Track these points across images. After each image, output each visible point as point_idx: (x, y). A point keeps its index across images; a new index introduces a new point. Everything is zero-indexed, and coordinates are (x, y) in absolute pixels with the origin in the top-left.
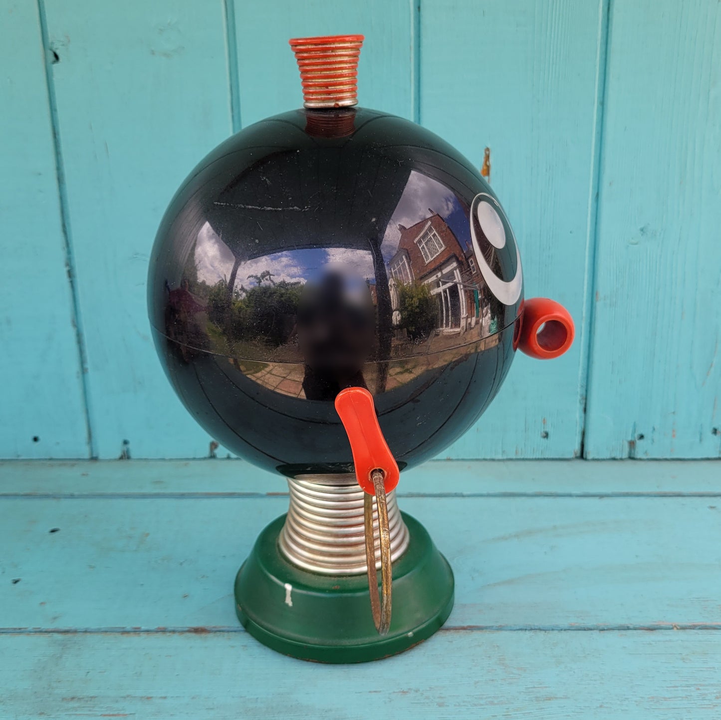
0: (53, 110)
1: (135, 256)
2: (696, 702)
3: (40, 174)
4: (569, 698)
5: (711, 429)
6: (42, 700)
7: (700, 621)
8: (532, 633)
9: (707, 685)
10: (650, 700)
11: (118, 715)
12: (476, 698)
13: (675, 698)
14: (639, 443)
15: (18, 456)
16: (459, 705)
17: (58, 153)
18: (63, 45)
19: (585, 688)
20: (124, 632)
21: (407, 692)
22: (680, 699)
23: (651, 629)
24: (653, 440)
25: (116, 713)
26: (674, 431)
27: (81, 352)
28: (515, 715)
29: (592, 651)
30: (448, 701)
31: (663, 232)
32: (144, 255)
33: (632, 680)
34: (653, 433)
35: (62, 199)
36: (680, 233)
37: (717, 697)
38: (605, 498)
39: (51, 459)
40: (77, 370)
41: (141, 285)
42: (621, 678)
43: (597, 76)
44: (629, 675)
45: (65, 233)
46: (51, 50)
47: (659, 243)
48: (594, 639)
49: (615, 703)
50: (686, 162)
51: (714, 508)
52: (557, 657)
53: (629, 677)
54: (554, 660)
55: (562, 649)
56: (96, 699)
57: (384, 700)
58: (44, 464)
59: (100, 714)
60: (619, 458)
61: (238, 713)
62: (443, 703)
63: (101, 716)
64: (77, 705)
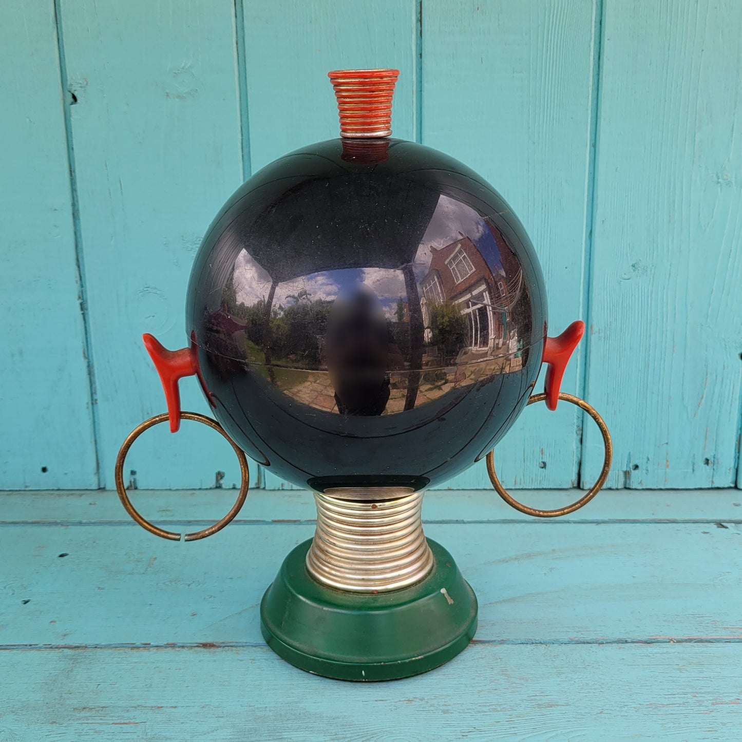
0: (70, 149)
1: (146, 289)
2: (692, 708)
3: (55, 210)
4: (570, 705)
5: (704, 459)
6: (54, 710)
7: (695, 635)
8: (533, 646)
9: (702, 693)
10: (648, 706)
11: (129, 723)
12: (480, 706)
13: (672, 704)
14: (634, 473)
15: (26, 487)
16: (464, 713)
17: (74, 190)
18: (81, 87)
19: (586, 696)
20: (134, 647)
21: (412, 700)
22: (678, 705)
23: (649, 642)
24: (647, 470)
25: (127, 721)
26: (667, 461)
27: (92, 383)
28: (518, 721)
29: (592, 662)
30: (452, 708)
31: (654, 268)
32: (155, 288)
33: (630, 689)
34: (647, 462)
35: (77, 234)
36: (670, 269)
37: (713, 704)
38: (602, 524)
39: (59, 490)
40: (87, 401)
41: (151, 317)
42: (620, 686)
43: (589, 120)
44: (627, 684)
45: (79, 267)
46: (70, 92)
47: (650, 279)
48: (593, 652)
49: (616, 710)
50: (674, 202)
51: (707, 533)
52: (558, 668)
53: (628, 686)
54: (555, 670)
55: (562, 661)
56: (107, 709)
57: (390, 708)
58: (52, 494)
59: (111, 722)
60: (614, 488)
61: (247, 721)
62: (447, 710)
63: (113, 724)
64: (88, 714)
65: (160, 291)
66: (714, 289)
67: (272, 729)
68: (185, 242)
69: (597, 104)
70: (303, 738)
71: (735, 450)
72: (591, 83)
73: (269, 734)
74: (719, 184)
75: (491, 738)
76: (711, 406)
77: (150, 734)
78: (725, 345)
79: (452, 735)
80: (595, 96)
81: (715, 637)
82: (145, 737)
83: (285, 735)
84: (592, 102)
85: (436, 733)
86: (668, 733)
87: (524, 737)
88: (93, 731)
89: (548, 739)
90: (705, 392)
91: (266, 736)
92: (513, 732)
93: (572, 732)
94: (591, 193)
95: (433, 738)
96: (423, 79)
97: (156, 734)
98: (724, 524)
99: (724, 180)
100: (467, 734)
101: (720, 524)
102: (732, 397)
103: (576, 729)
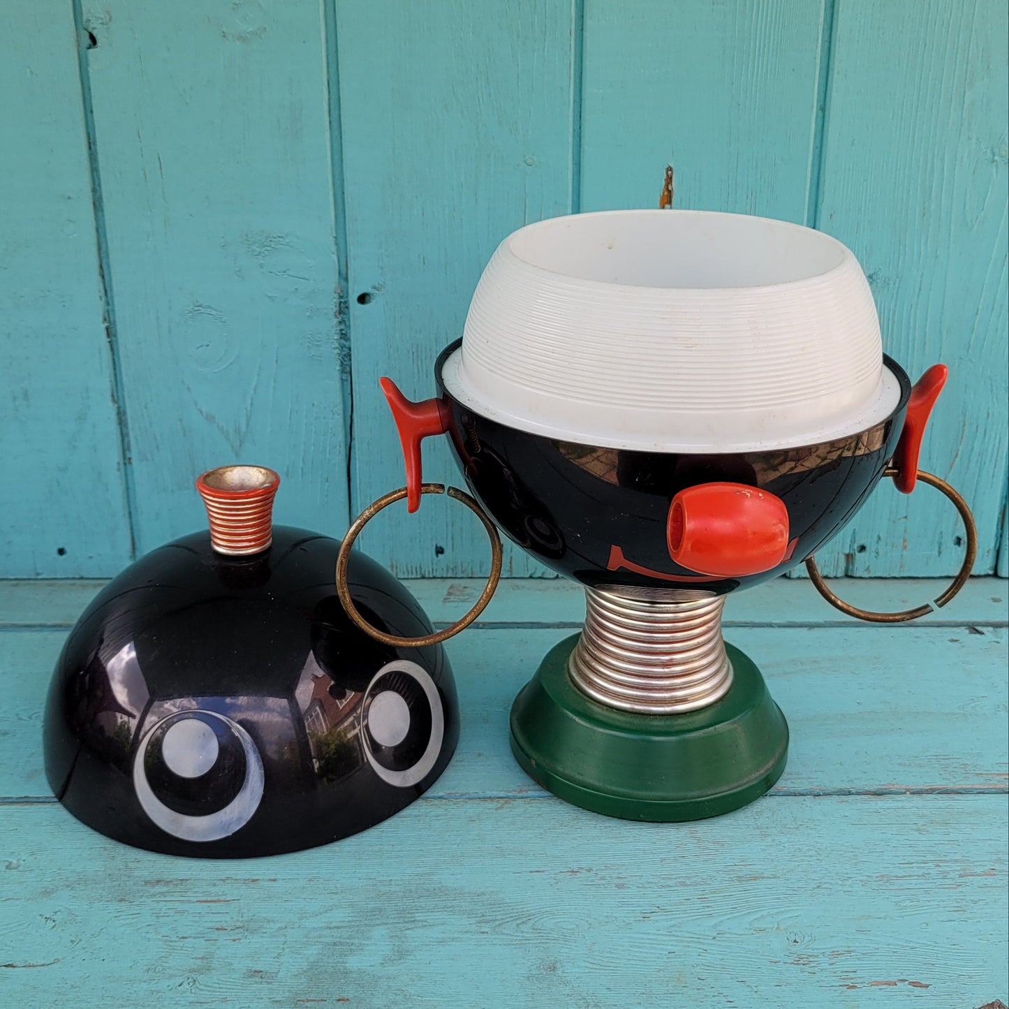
0: (88, 111)
1: (197, 308)
2: (935, 881)
3: (69, 198)
4: (779, 877)
5: (954, 538)
6: (120, 884)
7: (940, 783)
9: (948, 861)
10: (878, 879)
11: (219, 901)
12: (664, 879)
13: (909, 876)
14: (859, 557)
15: (38, 574)
16: (644, 887)
17: (94, 170)
18: (102, 24)
19: (799, 865)
21: (577, 872)
22: (916, 877)
23: (878, 794)
24: (877, 553)
25: (215, 899)
26: (905, 541)
27: (124, 435)
28: (712, 899)
29: (806, 821)
30: (629, 881)
31: (898, 279)
32: (210, 307)
33: (856, 856)
34: (877, 542)
35: (100, 231)
36: (921, 281)
37: (961, 876)
38: (816, 629)
39: (82, 578)
40: (117, 460)
41: (204, 347)
42: (842, 853)
43: (817, 73)
44: (852, 850)
45: (103, 277)
46: (86, 30)
47: (893, 295)
48: (807, 806)
49: (836, 883)
50: (931, 187)
51: (956, 641)
52: (761, 829)
53: (852, 852)
54: (758, 832)
55: (767, 819)
56: (188, 882)
57: (549, 881)
58: (73, 585)
59: (195, 899)
60: (832, 576)
61: (368, 898)
62: (623, 885)
63: (197, 902)
64: (165, 889)
65: (216, 310)
66: (980, 307)
67: (401, 909)
68: (250, 243)
69: (829, 49)
70: (441, 920)
71: (998, 525)
72: (821, 20)
73: (399, 915)
74: (995, 164)
75: (680, 921)
76: (968, 467)
77: (246, 915)
78: (992, 385)
79: (631, 917)
80: (827, 38)
81: (964, 787)
82: (241, 919)
83: (419, 916)
84: (823, 46)
85: (610, 914)
86: (903, 914)
87: (721, 919)
88: (172, 911)
89: (752, 921)
90: (961, 448)
91: (394, 918)
92: (707, 913)
93: (782, 912)
94: (816, 175)
95: (607, 920)
96: (585, 12)
97: (254, 915)
98: (979, 628)
99: (1002, 157)
100: (648, 915)
101: (974, 628)
102: (997, 456)
103: (787, 908)
